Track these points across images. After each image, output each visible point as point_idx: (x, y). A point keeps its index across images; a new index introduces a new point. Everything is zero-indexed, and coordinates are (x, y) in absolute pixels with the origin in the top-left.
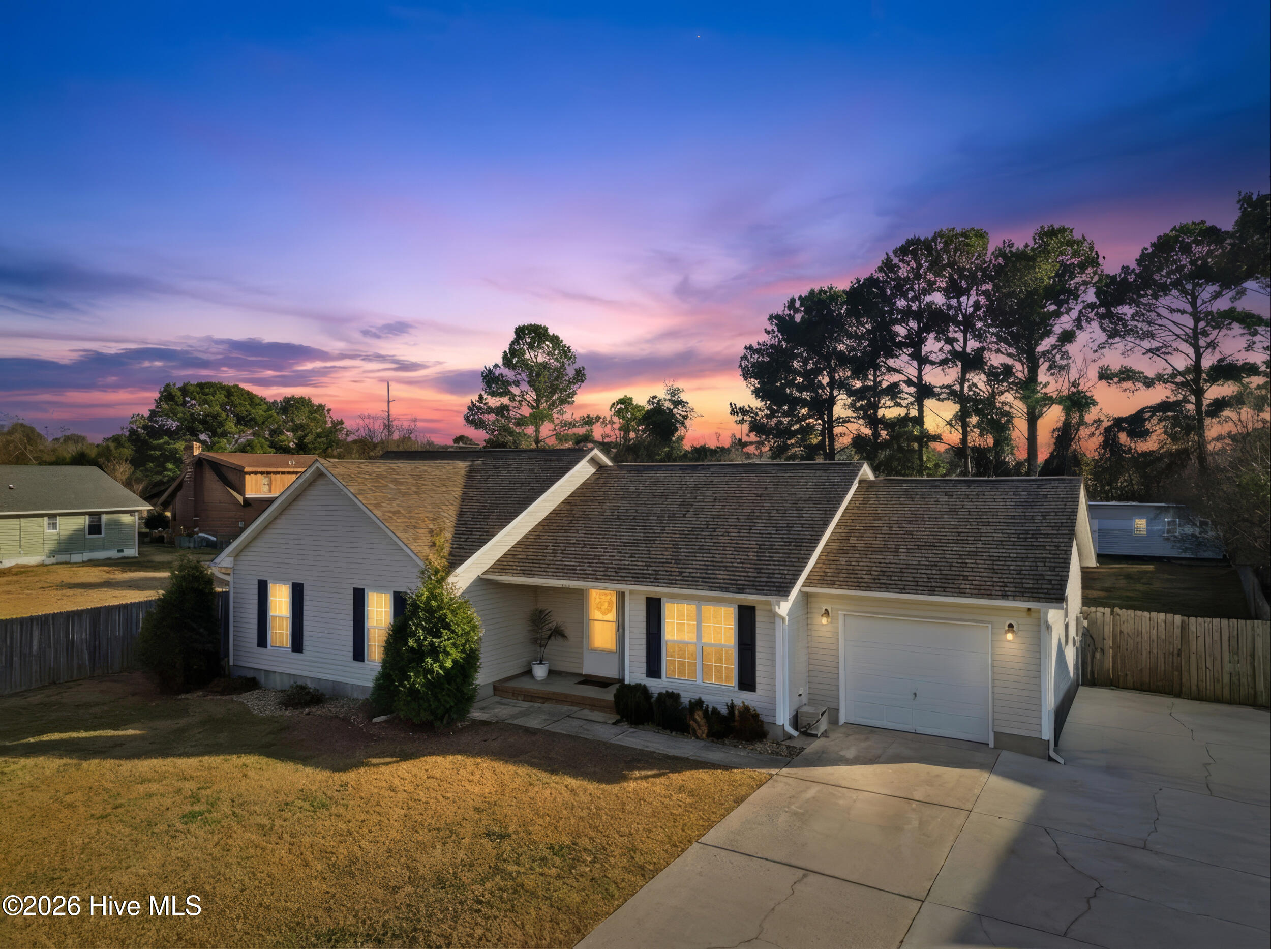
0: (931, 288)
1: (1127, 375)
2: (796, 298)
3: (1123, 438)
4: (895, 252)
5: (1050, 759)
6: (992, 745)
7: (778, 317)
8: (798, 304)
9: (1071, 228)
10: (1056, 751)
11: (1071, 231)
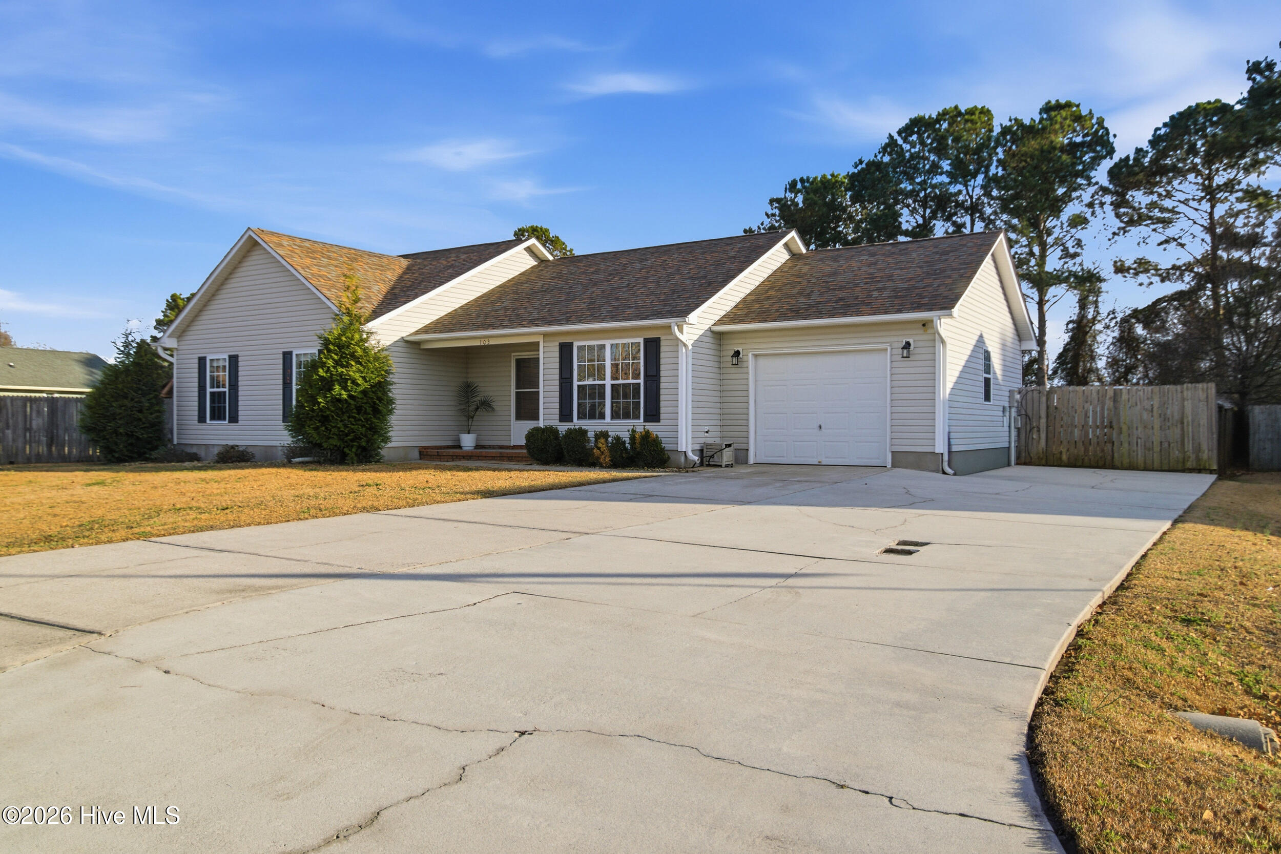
0: (935, 169)
1: (1143, 266)
2: (798, 179)
3: (1139, 330)
4: (899, 133)
5: (944, 473)
6: (889, 466)
7: (778, 200)
8: (799, 186)
9: (1077, 103)
10: (949, 465)
11: (1078, 106)
